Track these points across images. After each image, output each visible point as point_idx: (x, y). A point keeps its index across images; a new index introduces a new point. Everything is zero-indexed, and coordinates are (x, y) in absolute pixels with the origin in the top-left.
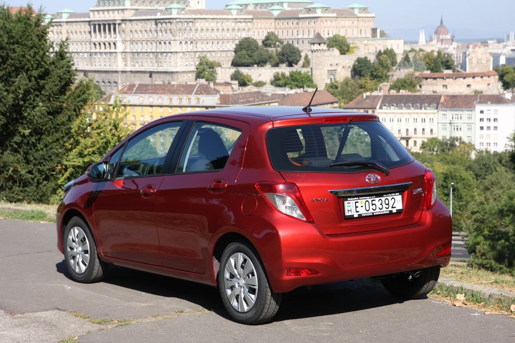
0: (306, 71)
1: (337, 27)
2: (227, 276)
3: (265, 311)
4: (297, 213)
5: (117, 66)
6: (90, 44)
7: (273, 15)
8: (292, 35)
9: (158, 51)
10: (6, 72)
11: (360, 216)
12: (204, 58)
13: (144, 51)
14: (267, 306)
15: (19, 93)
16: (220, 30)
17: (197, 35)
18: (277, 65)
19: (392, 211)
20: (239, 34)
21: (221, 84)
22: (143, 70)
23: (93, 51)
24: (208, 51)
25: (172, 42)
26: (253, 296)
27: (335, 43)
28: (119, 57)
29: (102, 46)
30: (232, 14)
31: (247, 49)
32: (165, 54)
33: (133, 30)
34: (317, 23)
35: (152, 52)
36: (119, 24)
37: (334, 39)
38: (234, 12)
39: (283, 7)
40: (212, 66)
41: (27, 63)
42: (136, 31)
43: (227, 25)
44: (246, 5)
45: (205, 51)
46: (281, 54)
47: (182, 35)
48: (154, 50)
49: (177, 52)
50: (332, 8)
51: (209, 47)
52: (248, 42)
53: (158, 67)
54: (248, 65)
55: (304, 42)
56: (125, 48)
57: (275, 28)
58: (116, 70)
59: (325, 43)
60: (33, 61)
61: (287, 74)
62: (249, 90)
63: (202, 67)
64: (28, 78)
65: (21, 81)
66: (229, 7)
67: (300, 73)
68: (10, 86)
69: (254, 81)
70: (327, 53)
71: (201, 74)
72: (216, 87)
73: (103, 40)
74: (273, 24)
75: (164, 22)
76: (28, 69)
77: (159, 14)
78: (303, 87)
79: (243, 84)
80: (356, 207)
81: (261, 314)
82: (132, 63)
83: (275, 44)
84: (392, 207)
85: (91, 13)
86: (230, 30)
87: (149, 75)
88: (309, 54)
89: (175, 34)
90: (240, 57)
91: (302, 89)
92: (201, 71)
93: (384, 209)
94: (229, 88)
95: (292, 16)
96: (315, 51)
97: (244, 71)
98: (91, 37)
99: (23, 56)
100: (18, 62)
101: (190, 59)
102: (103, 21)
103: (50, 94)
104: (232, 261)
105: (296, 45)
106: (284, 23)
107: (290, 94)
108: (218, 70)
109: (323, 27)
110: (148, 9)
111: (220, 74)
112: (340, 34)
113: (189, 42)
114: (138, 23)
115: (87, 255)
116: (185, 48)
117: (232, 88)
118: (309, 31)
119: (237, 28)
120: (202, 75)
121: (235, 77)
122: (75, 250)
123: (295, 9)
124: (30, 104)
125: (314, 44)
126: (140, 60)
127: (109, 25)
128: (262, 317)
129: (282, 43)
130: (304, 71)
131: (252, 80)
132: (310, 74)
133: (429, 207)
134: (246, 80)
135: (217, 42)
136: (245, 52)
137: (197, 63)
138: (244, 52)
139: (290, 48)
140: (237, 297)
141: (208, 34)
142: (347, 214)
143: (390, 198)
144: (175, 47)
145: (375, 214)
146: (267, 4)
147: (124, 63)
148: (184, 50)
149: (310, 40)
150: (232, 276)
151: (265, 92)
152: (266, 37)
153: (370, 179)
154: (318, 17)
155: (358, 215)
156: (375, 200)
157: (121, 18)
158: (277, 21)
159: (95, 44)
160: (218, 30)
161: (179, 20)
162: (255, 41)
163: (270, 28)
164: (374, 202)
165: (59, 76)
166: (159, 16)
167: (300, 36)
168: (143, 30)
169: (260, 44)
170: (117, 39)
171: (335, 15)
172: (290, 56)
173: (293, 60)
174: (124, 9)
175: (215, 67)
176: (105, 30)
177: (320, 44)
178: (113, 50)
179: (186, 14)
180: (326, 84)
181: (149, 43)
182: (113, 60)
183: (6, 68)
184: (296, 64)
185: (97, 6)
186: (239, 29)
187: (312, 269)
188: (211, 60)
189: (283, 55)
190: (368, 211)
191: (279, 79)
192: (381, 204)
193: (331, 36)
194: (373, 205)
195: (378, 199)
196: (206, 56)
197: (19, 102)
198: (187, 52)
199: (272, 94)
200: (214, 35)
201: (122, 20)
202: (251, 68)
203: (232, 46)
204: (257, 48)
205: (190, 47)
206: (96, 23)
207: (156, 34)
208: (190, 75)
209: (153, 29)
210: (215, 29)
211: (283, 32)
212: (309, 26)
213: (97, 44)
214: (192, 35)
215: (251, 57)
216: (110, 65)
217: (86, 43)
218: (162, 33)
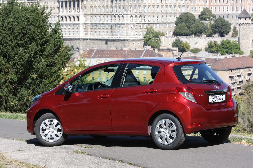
0: (234, 41)
5: (80, 35)
6: (58, 17)
8: (224, 11)
9: (113, 22)
10: (25, 41)
12: (151, 28)
13: (101, 22)
15: (32, 54)
16: (164, 6)
17: (145, 10)
18: (210, 35)
20: (180, 10)
21: (164, 50)
22: (101, 38)
24: (154, 23)
25: (124, 15)
28: (81, 27)
29: (68, 18)
31: (186, 22)
32: (118, 25)
33: (93, 6)
35: (108, 24)
36: (82, 1)
40: (157, 35)
41: (36, 36)
42: (95, 7)
45: (152, 23)
46: (214, 26)
47: (133, 10)
48: (109, 22)
49: (128, 24)
51: (155, 20)
52: (187, 16)
53: (113, 36)
54: (187, 35)
55: (233, 17)
56: (87, 20)
57: (210, 5)
58: (79, 38)
59: (250, 18)
60: (40, 35)
61: (219, 43)
62: (187, 55)
63: (148, 36)
64: (37, 45)
65: (33, 47)
67: (229, 42)
68: (26, 50)
69: (191, 48)
70: (252, 26)
71: (147, 42)
72: (159, 52)
73: (69, 14)
74: (208, 2)
76: (36, 40)
78: (232, 54)
79: (182, 50)
82: (92, 33)
83: (209, 18)
86: (173, 6)
87: (105, 42)
88: (237, 26)
89: (127, 9)
90: (180, 29)
91: (231, 55)
92: (148, 39)
94: (171, 53)
96: (242, 25)
97: (184, 39)
98: (59, 12)
100: (31, 36)
101: (139, 30)
103: (48, 54)
105: (226, 19)
107: (221, 59)
108: (162, 38)
109: (248, 5)
111: (163, 42)
113: (138, 16)
116: (135, 20)
117: (173, 54)
118: (237, 7)
119: (178, 5)
120: (149, 42)
121: (175, 44)
124: (37, 60)
125: (241, 18)
126: (98, 30)
127: (74, 2)
129: (215, 17)
130: (232, 40)
131: (190, 47)
132: (238, 43)
134: (185, 47)
135: (161, 15)
136: (185, 25)
137: (145, 33)
138: (183, 24)
139: (222, 22)
141: (154, 9)
144: (127, 19)
147: (85, 33)
148: (134, 22)
149: (238, 15)
151: (201, 57)
152: (202, 12)
159: (62, 17)
160: (162, 6)
162: (193, 15)
163: (205, 5)
167: (230, 12)
168: (101, 6)
169: (197, 17)
170: (80, 13)
172: (222, 28)
173: (224, 31)
175: (159, 37)
176: (70, 6)
177: (245, 19)
178: (76, 22)
180: (251, 51)
181: (106, 16)
182: (76, 30)
183: (25, 39)
184: (227, 35)
186: (180, 6)
188: (156, 30)
189: (216, 27)
191: (213, 47)
197: (31, 59)
198: (136, 24)
199: (206, 59)
200: (159, 10)
202: (189, 37)
203: (173, 19)
204: (194, 21)
205: (139, 20)
206: (64, 0)
207: (111, 9)
208: (139, 43)
209: (109, 5)
210: (160, 5)
211: (215, 9)
212: (237, 4)
213: (64, 17)
214: (141, 10)
215: (190, 28)
216: (74, 34)
217: (55, 16)
218: (116, 8)
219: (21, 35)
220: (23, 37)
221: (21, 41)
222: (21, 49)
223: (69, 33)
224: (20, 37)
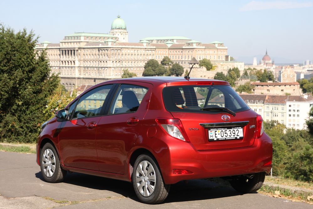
1: (205, 54)
2: (138, 175)
3: (160, 195)
4: (180, 137)
5: (75, 75)
6: (60, 61)
7: (168, 47)
8: (179, 58)
9: (100, 66)
10: (9, 67)
11: (218, 140)
12: (127, 71)
13: (91, 66)
14: (161, 193)
15: (16, 80)
16: (136, 55)
17: (123, 57)
18: (169, 75)
19: (237, 137)
20: (147, 57)
22: (90, 77)
23: (61, 66)
24: (129, 67)
25: (107, 61)
26: (153, 187)
27: (203, 64)
28: (77, 69)
29: (67, 63)
30: (143, 46)
31: (152, 66)
32: (103, 68)
33: (85, 54)
34: (193, 52)
35: (96, 67)
36: (77, 50)
37: (203, 62)
38: (145, 44)
39: (173, 42)
41: (22, 63)
42: (87, 54)
43: (140, 52)
44: (152, 41)
45: (127, 67)
47: (114, 57)
48: (97, 66)
49: (110, 67)
50: (202, 43)
51: (130, 65)
52: (153, 62)
53: (99, 75)
54: (152, 75)
55: (186, 63)
56: (80, 64)
57: (169, 54)
58: (75, 77)
59: (198, 64)
60: (26, 62)
63: (125, 76)
64: (22, 71)
65: (18, 74)
66: (142, 42)
68: (12, 76)
70: (199, 70)
73: (67, 59)
74: (168, 52)
75: (103, 50)
76: (22, 67)
77: (101, 45)
80: (216, 134)
81: (157, 198)
82: (84, 73)
83: (168, 64)
84: (237, 136)
85: (61, 44)
86: (142, 55)
87: (94, 80)
88: (189, 70)
89: (110, 56)
90: (148, 71)
93: (232, 136)
95: (179, 47)
98: (60, 57)
99: (20, 59)
100: (17, 62)
101: (118, 72)
102: (67, 48)
103: (35, 81)
104: (141, 166)
105: (181, 64)
106: (174, 51)
109: (197, 54)
110: (94, 42)
112: (207, 59)
113: (118, 61)
114: (88, 50)
115: (54, 166)
116: (115, 65)
118: (188, 56)
122: (47, 163)
123: (180, 43)
124: (23, 87)
125: (191, 64)
126: (89, 72)
127: (71, 51)
128: (158, 199)
129: (172, 63)
133: (259, 137)
135: (134, 61)
136: (151, 68)
137: (122, 74)
138: (150, 68)
139: (177, 66)
140: (143, 188)
141: (129, 57)
142: (210, 138)
143: (235, 130)
144: (110, 64)
145: (226, 139)
146: (164, 40)
147: (79, 73)
148: (115, 66)
149: (189, 62)
150: (141, 175)
152: (163, 59)
153: (223, 118)
154: (194, 48)
155: (217, 139)
156: (227, 131)
157: (78, 47)
158: (170, 50)
159: (62, 62)
160: (135, 54)
161: (112, 48)
162: (157, 61)
163: (165, 54)
164: (226, 132)
165: (41, 71)
166: (100, 46)
167: (183, 59)
168: (91, 54)
169: (160, 63)
170: (75, 59)
171: (204, 47)
172: (177, 71)
173: (179, 73)
174: (80, 42)
176: (68, 54)
177: (195, 64)
178: (73, 65)
179: (117, 45)
181: (94, 62)
182: (73, 71)
183: (9, 65)
184: (181, 75)
185: (64, 40)
186: (147, 55)
187: (188, 170)
188: (130, 72)
189: (173, 70)
190: (222, 137)
192: (230, 133)
193: (201, 59)
194: (225, 133)
195: (229, 130)
196: (128, 69)
197: (16, 85)
198: (117, 67)
200: (132, 57)
201: (79, 48)
203: (143, 64)
204: (158, 66)
205: (118, 65)
206: (64, 49)
207: (98, 57)
209: (97, 54)
210: (133, 54)
211: (173, 57)
212: (189, 53)
213: (64, 61)
214: (119, 57)
215: (154, 71)
216: (71, 74)
217: (57, 61)
218: (102, 56)
219: (5, 61)
220: (7, 63)
221: (5, 67)
222: (5, 75)
223: (68, 73)
224: (5, 63)
